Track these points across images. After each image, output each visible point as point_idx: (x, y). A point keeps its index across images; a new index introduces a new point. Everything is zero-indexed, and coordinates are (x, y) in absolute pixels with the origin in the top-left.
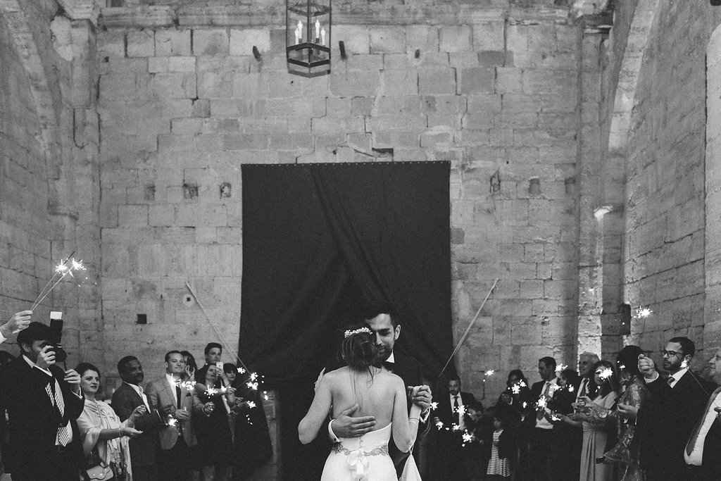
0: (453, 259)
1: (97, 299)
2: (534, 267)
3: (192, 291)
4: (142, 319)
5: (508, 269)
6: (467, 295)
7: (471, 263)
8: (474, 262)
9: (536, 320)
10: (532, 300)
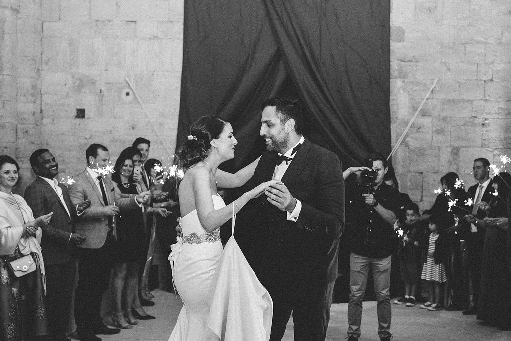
0: (392, 58)
1: (36, 93)
2: (474, 68)
3: (131, 86)
4: (81, 114)
5: (449, 69)
6: (407, 95)
7: (411, 62)
8: (414, 60)
9: (476, 121)
10: (472, 101)
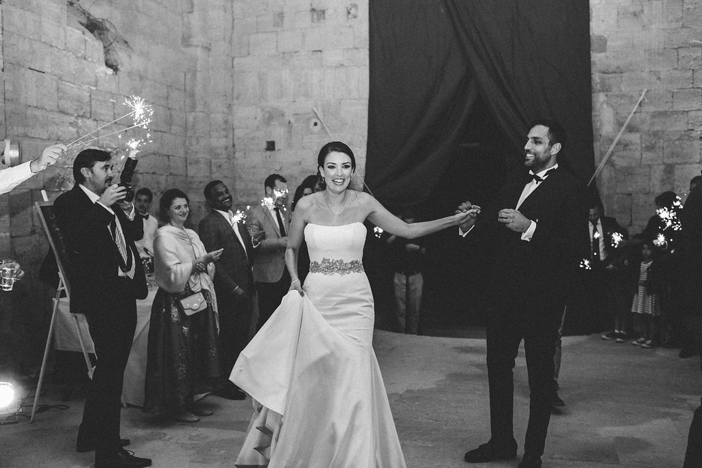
0: (594, 69)
1: (228, 127)
2: (689, 74)
3: (318, 115)
4: (271, 146)
5: (659, 79)
6: (611, 109)
7: (615, 72)
8: (619, 71)
9: (694, 134)
10: (687, 112)
